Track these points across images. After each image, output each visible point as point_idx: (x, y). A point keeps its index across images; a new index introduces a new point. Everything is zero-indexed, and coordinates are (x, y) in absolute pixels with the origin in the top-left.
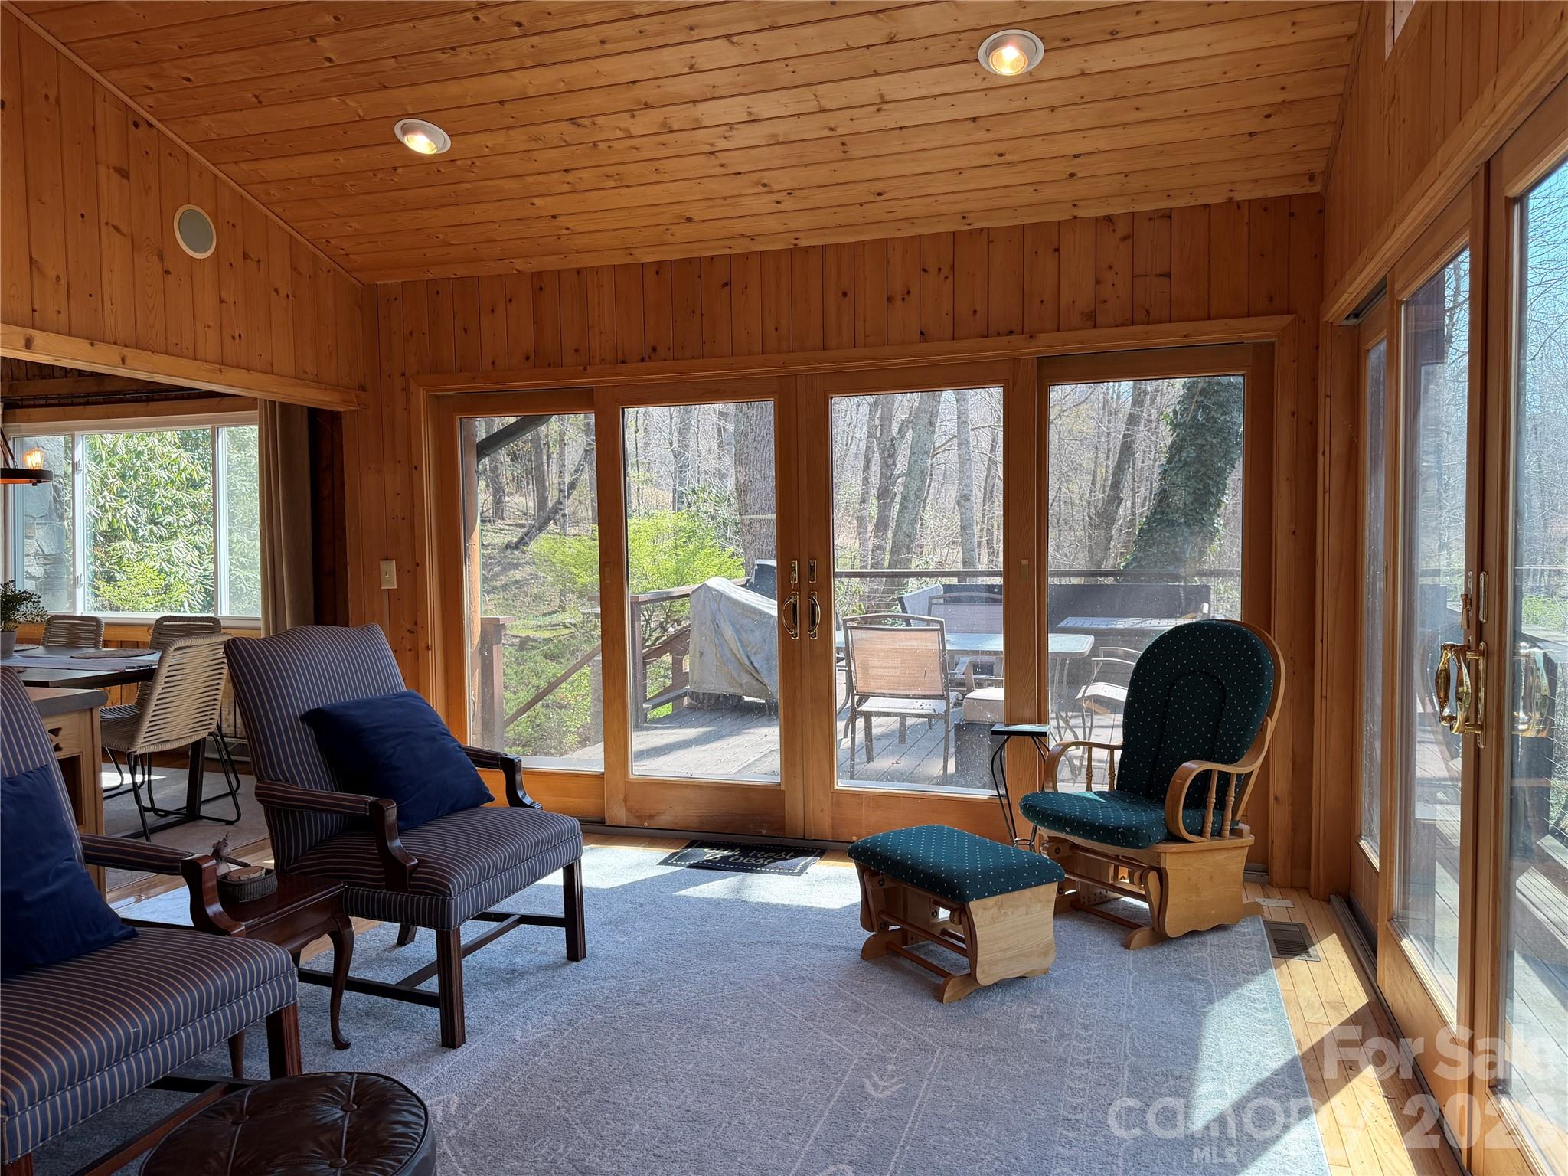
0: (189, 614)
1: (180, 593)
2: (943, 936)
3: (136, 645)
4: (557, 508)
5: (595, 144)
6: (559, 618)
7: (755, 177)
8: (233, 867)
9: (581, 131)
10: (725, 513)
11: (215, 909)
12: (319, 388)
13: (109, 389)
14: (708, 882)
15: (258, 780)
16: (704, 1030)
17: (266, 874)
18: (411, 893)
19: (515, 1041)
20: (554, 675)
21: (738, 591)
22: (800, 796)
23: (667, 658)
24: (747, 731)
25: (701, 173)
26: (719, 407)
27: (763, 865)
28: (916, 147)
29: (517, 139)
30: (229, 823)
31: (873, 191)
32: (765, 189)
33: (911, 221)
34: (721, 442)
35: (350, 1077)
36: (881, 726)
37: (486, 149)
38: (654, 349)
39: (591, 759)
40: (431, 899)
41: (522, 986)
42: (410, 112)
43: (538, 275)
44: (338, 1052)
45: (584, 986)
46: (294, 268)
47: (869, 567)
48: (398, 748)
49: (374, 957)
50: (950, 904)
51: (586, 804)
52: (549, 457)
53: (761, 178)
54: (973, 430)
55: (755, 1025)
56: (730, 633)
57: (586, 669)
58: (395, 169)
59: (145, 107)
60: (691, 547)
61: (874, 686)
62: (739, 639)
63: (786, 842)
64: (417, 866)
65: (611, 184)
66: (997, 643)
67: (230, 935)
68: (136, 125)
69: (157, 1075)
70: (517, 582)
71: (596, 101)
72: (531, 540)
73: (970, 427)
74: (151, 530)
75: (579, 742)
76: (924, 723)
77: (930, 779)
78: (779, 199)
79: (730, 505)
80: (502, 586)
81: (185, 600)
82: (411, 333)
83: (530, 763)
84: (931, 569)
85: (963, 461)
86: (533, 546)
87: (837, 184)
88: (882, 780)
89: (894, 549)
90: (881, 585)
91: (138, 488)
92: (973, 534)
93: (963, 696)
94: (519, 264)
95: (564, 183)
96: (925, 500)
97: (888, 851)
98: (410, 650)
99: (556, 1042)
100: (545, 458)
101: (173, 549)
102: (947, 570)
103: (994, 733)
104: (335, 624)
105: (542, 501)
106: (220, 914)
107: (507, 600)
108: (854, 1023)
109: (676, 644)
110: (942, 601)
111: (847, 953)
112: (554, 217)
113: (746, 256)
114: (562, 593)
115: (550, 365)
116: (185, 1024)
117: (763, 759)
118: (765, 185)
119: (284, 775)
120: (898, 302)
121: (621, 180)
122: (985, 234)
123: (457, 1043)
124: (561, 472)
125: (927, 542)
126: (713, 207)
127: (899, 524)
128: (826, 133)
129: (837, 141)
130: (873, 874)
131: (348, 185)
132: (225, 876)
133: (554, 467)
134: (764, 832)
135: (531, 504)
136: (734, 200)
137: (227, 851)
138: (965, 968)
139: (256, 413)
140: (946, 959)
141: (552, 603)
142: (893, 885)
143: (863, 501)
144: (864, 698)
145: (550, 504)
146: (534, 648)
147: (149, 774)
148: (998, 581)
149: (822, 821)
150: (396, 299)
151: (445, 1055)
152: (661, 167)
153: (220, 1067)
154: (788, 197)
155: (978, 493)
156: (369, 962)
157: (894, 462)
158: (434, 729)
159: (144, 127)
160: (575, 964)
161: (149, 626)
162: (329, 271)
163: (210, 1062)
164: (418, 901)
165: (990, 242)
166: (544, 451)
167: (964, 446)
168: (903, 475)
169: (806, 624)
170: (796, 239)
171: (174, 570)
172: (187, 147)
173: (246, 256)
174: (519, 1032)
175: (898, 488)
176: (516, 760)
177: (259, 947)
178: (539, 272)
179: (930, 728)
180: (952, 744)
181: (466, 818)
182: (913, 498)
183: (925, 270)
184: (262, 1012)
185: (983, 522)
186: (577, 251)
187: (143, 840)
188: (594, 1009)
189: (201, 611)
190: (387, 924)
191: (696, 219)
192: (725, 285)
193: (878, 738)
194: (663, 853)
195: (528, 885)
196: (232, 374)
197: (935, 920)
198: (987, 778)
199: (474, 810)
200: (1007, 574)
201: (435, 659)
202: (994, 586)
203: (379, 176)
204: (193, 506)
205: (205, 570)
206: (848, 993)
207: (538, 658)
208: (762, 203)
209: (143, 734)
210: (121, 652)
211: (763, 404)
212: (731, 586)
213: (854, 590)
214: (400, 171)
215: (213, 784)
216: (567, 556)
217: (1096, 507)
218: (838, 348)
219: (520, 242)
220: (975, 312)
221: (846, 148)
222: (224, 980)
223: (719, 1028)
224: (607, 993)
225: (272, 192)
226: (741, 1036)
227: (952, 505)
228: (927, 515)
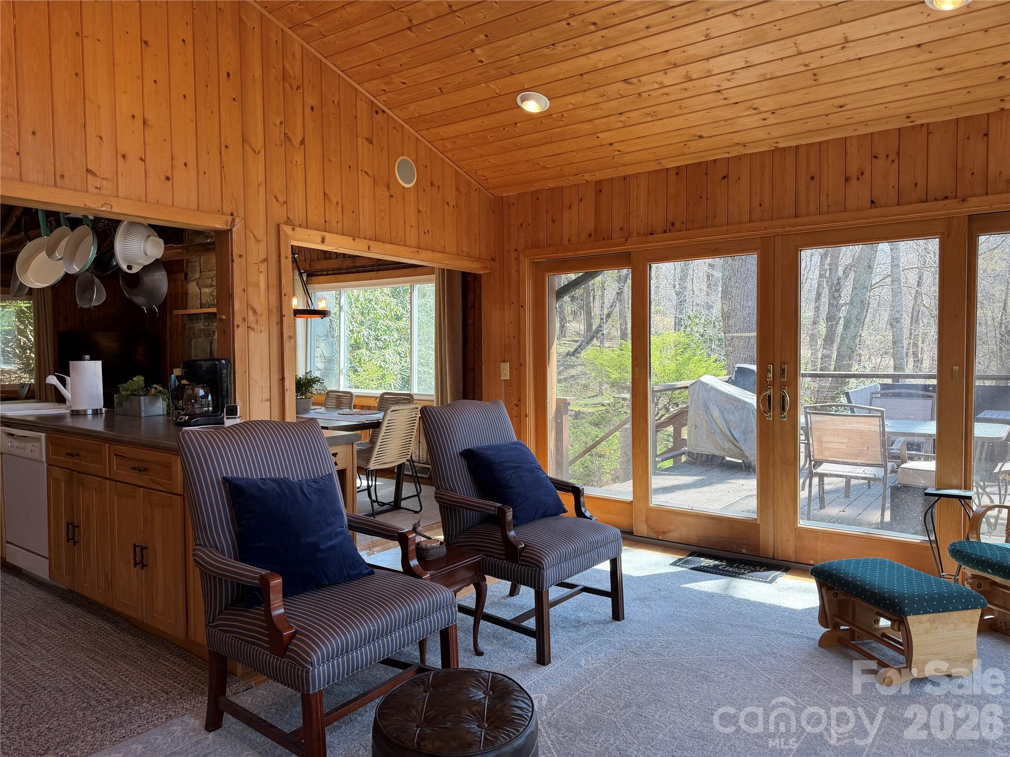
0: (393, 391)
1: (390, 379)
2: (883, 638)
3: (369, 408)
4: (598, 331)
5: (640, 94)
6: (599, 399)
7: (749, 104)
8: (423, 539)
9: (632, 86)
10: (710, 331)
11: (414, 562)
12: (468, 260)
13: (358, 264)
14: (705, 581)
15: (436, 489)
16: (705, 678)
17: (440, 545)
18: (520, 564)
19: (581, 667)
20: (597, 436)
21: (724, 386)
22: (771, 529)
23: (670, 429)
24: (729, 481)
25: (711, 105)
26: (709, 261)
27: (743, 574)
28: (871, 71)
29: (591, 97)
30: (416, 512)
31: (836, 105)
32: (755, 111)
33: (865, 123)
34: (710, 284)
35: (488, 674)
36: (829, 484)
37: (571, 106)
38: (673, 224)
39: (624, 491)
40: (532, 570)
41: (584, 632)
42: (526, 87)
43: (599, 183)
44: (477, 657)
45: (624, 638)
46: (457, 190)
47: (818, 370)
48: (513, 475)
49: (496, 601)
50: (891, 616)
51: (623, 521)
52: (594, 298)
53: (754, 104)
54: (903, 270)
55: (741, 681)
56: (717, 413)
57: (617, 433)
58: (516, 124)
59: (382, 102)
60: (687, 355)
61: (827, 455)
62: (724, 418)
63: (760, 560)
64: (524, 548)
65: (650, 119)
66: (931, 428)
67: (422, 579)
68: (377, 112)
69: (384, 657)
70: (573, 376)
71: (641, 66)
72: (582, 350)
73: (901, 269)
74: (376, 344)
75: (612, 480)
76: (865, 484)
77: (870, 525)
78: (765, 117)
79: (714, 327)
80: (564, 379)
81: (392, 383)
82: (521, 225)
83: (589, 491)
84: (867, 372)
85: (896, 293)
86: (583, 354)
87: (809, 103)
88: (835, 523)
89: (839, 357)
90: (827, 383)
91: (370, 320)
92: (903, 347)
93: (898, 466)
94: (588, 177)
95: (618, 121)
96: (864, 322)
97: (841, 573)
98: (516, 416)
99: (607, 671)
100: (592, 298)
101: (386, 355)
102: (879, 373)
103: (927, 494)
104: (474, 399)
105: (589, 325)
106: (417, 566)
107: (567, 387)
108: (815, 689)
109: (678, 419)
110: (879, 395)
111: (808, 640)
112: (611, 144)
113: (740, 158)
114: (601, 384)
115: (604, 239)
116: (398, 629)
117: (741, 501)
118: (756, 109)
119: (450, 487)
120: (854, 181)
121: (656, 116)
122: (925, 129)
123: (546, 663)
124: (602, 307)
125: (864, 352)
126: (718, 127)
127: (843, 339)
128: (803, 68)
129: (811, 73)
130: (829, 589)
131: (488, 136)
132: (418, 544)
133: (597, 304)
134: (744, 551)
135: (582, 327)
136: (731, 121)
137: (420, 529)
138: (901, 663)
139: (434, 276)
140: (886, 655)
141: (594, 390)
142: (844, 597)
143: (815, 323)
144: (818, 463)
145: (594, 328)
146: (584, 418)
147: (376, 481)
148: (934, 382)
149: (788, 548)
150: (513, 204)
151: (539, 669)
152: (683, 105)
153: (412, 656)
154: (772, 115)
155: (906, 317)
156: (494, 604)
157: (840, 295)
158: (533, 465)
159: (381, 113)
160: (618, 622)
161: (376, 398)
162: (476, 190)
163: (407, 652)
164: (525, 569)
165: (929, 133)
166: (591, 294)
167: (896, 282)
168: (847, 304)
169: (778, 409)
170: (777, 143)
171: (387, 366)
172: (403, 123)
173: (432, 184)
174: (583, 662)
175: (843, 313)
176: (581, 488)
177: (437, 588)
178: (600, 180)
179: (869, 488)
180: (888, 500)
181: (551, 521)
182: (854, 321)
183: (875, 157)
184: (438, 628)
185: (910, 338)
186: (624, 165)
187: (372, 518)
188: (631, 654)
189: (400, 390)
190: (504, 582)
191: (705, 135)
192: (724, 178)
193: (831, 492)
194: (672, 558)
195: (589, 568)
196: (424, 254)
197: (876, 626)
198: (920, 527)
199: (555, 517)
200: (940, 376)
201: (530, 422)
202: (929, 386)
203: (507, 129)
204: (397, 330)
205: (403, 366)
206: (810, 669)
207: (586, 425)
208: (754, 121)
209: (373, 459)
210: (363, 412)
211: (743, 257)
212: (718, 382)
213: (806, 386)
214: (519, 125)
215: (408, 489)
216: (604, 361)
218: (807, 215)
219: (589, 162)
220: (916, 184)
221: (816, 77)
222: (419, 605)
223: (715, 679)
224: (639, 644)
225: (446, 145)
226: (732, 686)
227: (885, 326)
228: (864, 334)
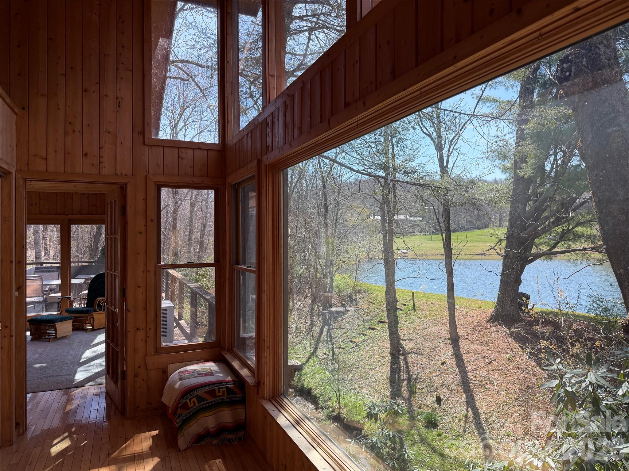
93: (48, 296)
148: (59, 265)
198: (55, 311)
213: (32, 267)
217: (93, 234)
